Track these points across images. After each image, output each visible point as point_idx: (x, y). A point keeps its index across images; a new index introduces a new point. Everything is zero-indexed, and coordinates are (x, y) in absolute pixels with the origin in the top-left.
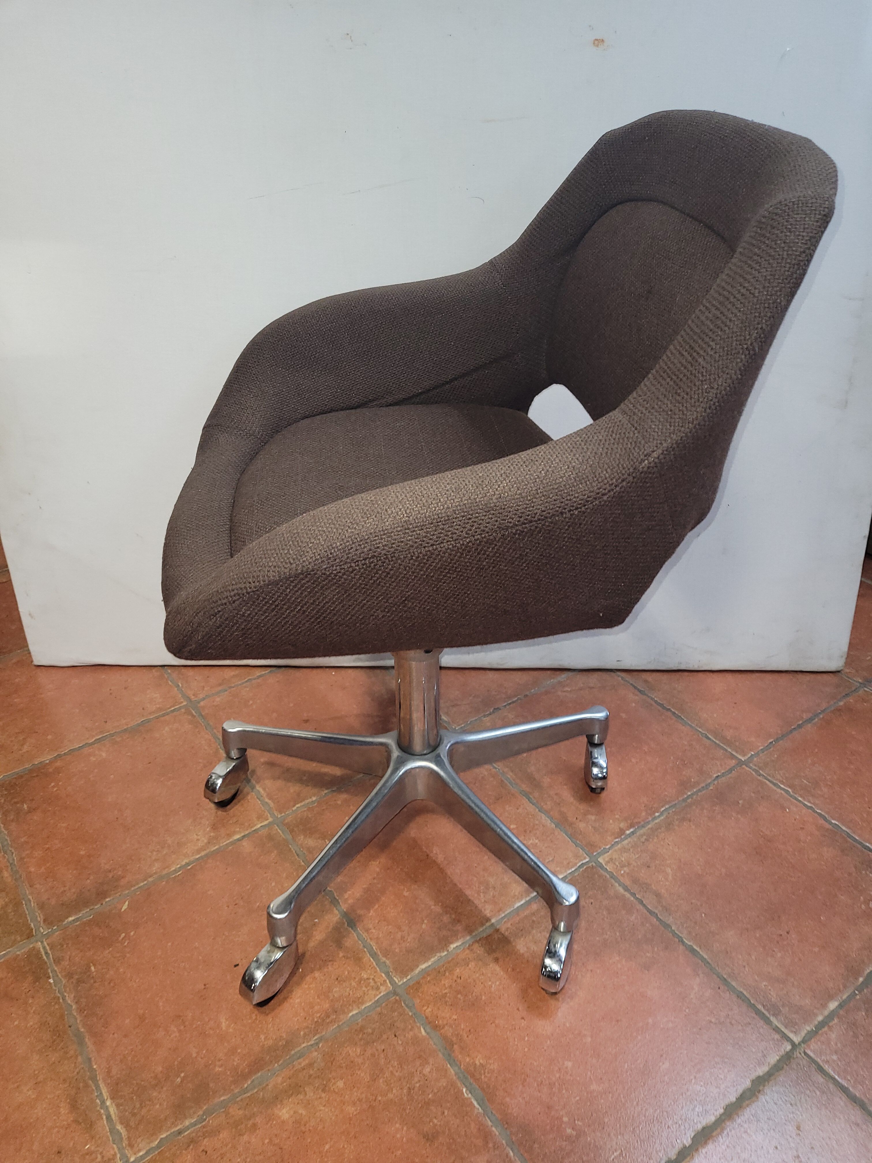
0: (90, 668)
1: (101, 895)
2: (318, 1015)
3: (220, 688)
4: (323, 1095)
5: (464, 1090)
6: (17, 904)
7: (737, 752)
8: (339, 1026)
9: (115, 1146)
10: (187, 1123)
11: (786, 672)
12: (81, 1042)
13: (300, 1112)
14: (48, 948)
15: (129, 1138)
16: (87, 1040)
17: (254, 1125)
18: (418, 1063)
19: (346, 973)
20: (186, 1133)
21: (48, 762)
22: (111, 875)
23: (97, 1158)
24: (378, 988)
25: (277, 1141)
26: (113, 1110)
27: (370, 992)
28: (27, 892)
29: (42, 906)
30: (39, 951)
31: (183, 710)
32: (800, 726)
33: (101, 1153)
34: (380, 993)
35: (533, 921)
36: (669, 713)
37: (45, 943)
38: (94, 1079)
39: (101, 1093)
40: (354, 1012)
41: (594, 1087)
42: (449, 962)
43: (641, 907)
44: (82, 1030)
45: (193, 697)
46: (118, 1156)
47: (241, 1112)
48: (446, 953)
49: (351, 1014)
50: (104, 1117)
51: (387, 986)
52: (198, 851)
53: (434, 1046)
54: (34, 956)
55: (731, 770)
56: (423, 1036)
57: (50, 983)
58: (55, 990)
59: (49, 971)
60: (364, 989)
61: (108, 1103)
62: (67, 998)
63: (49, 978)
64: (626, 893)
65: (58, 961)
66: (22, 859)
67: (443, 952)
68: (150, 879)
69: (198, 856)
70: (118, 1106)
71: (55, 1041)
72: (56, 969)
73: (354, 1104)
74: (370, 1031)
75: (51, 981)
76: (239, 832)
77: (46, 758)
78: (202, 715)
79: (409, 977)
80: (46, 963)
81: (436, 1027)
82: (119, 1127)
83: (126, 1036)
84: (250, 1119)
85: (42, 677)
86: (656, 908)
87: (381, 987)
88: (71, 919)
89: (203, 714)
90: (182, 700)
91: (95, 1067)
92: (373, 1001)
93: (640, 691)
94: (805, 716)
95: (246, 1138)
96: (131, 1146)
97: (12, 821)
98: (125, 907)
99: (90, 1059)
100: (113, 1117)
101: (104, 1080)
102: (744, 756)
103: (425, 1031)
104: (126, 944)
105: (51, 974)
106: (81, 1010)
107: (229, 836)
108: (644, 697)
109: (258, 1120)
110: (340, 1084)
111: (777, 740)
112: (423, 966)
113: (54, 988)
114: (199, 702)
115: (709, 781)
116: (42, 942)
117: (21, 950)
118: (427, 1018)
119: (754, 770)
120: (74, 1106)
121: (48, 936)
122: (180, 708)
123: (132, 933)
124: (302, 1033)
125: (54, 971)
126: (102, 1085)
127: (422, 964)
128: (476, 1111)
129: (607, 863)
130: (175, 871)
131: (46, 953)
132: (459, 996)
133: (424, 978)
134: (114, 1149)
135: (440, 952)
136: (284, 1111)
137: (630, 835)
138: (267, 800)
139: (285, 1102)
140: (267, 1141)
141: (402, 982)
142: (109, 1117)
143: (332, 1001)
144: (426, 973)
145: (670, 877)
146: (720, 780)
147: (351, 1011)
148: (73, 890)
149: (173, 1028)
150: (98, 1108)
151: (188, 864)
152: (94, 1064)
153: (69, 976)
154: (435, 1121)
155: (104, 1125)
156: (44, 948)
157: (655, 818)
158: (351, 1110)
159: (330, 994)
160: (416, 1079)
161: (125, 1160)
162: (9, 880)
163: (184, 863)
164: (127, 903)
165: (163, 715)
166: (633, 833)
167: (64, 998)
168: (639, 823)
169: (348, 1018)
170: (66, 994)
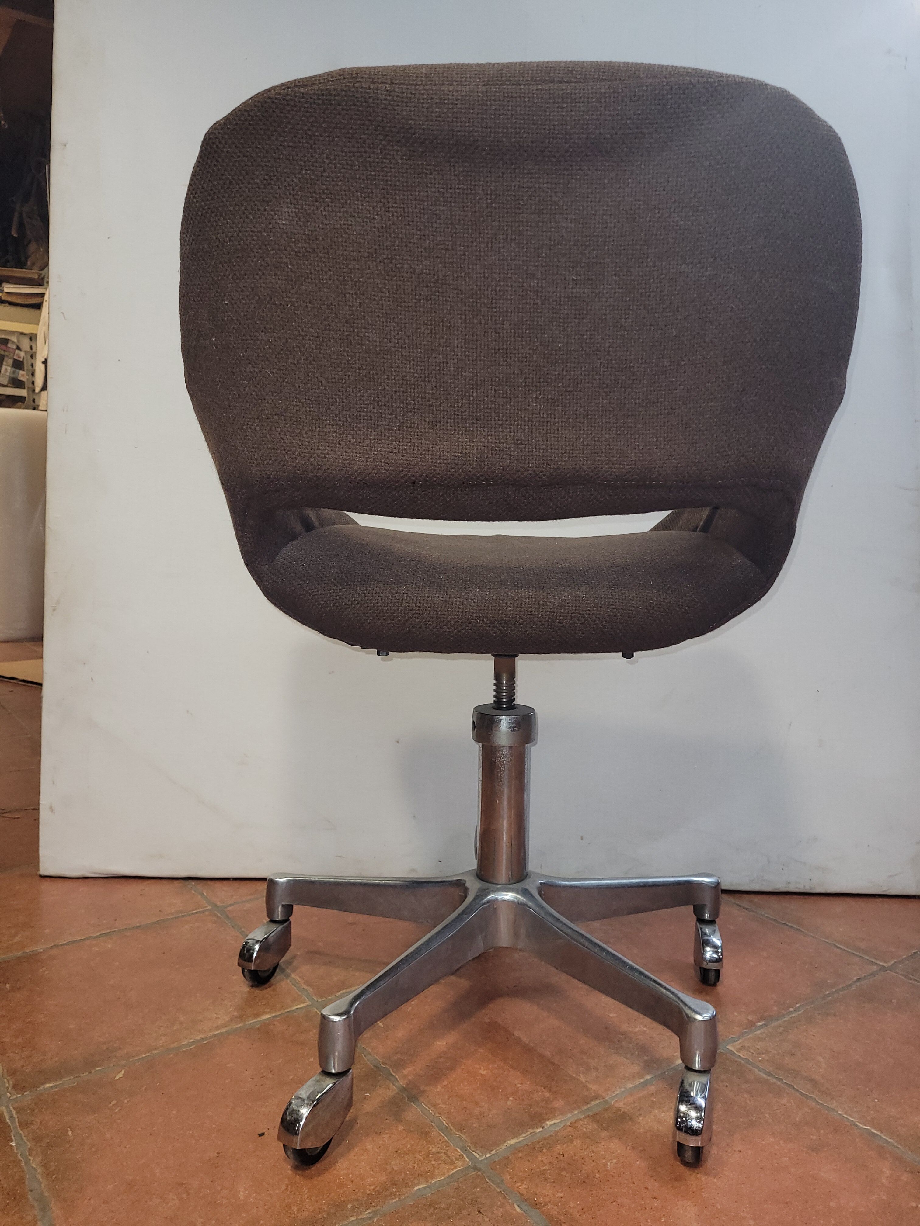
0: (102, 880)
1: (90, 1064)
2: (372, 1187)
3: (250, 897)
7: (876, 959)
8: (401, 1200)
11: (915, 897)
12: (44, 1209)
14: (14, 1112)
16: (52, 1205)
19: (409, 1146)
21: (41, 950)
22: (105, 1047)
24: (452, 1163)
27: (442, 1166)
29: (12, 1072)
30: (2, 1115)
31: (207, 913)
34: (455, 1168)
35: (653, 1102)
36: (785, 926)
37: (11, 1108)
40: (421, 1186)
42: (545, 1139)
43: (792, 1091)
44: (47, 1195)
45: (219, 903)
48: (540, 1130)
49: (416, 1188)
51: (465, 1161)
52: (218, 1028)
55: (873, 974)
56: (517, 1213)
57: (11, 1145)
58: (17, 1153)
59: (12, 1134)
60: (433, 1162)
62: (32, 1161)
63: (12, 1141)
64: (770, 1078)
65: (23, 1125)
67: (537, 1128)
68: (155, 1052)
69: (216, 1032)
71: (8, 1204)
72: (21, 1132)
74: (444, 1206)
75: (13, 1144)
76: (269, 1013)
77: (40, 948)
78: (228, 917)
79: (493, 1153)
80: (9, 1126)
81: (535, 1205)
83: (105, 1202)
85: (45, 890)
86: (813, 1093)
87: (457, 1162)
88: (48, 1085)
90: (206, 905)
92: (447, 1176)
98: (120, 1075)
102: (886, 962)
103: (521, 1208)
104: (117, 1110)
105: (13, 1138)
106: (48, 1175)
107: (257, 1015)
108: (752, 913)
112: (512, 1142)
113: (16, 1151)
114: (226, 907)
115: (850, 982)
116: (7, 1107)
118: (521, 1194)
121: (15, 1101)
122: (203, 912)
123: (126, 1101)
124: (349, 1206)
125: (17, 1134)
127: (510, 1140)
129: (739, 1050)
130: (187, 1045)
131: (12, 1117)
132: (564, 1173)
133: (513, 1154)
135: (533, 1128)
137: (762, 1027)
138: (304, 986)
141: (484, 1157)
143: (390, 1173)
144: (516, 1149)
145: (824, 1065)
146: (862, 982)
147: (419, 1184)
148: (56, 1059)
149: (172, 1195)
151: (203, 1039)
153: (37, 1139)
156: (10, 1112)
157: (790, 1013)
159: (388, 1167)
163: (198, 1038)
164: (123, 1072)
165: (183, 916)
166: (766, 1025)
167: (27, 1163)
168: (771, 1016)
169: (413, 1192)
170: (30, 1158)
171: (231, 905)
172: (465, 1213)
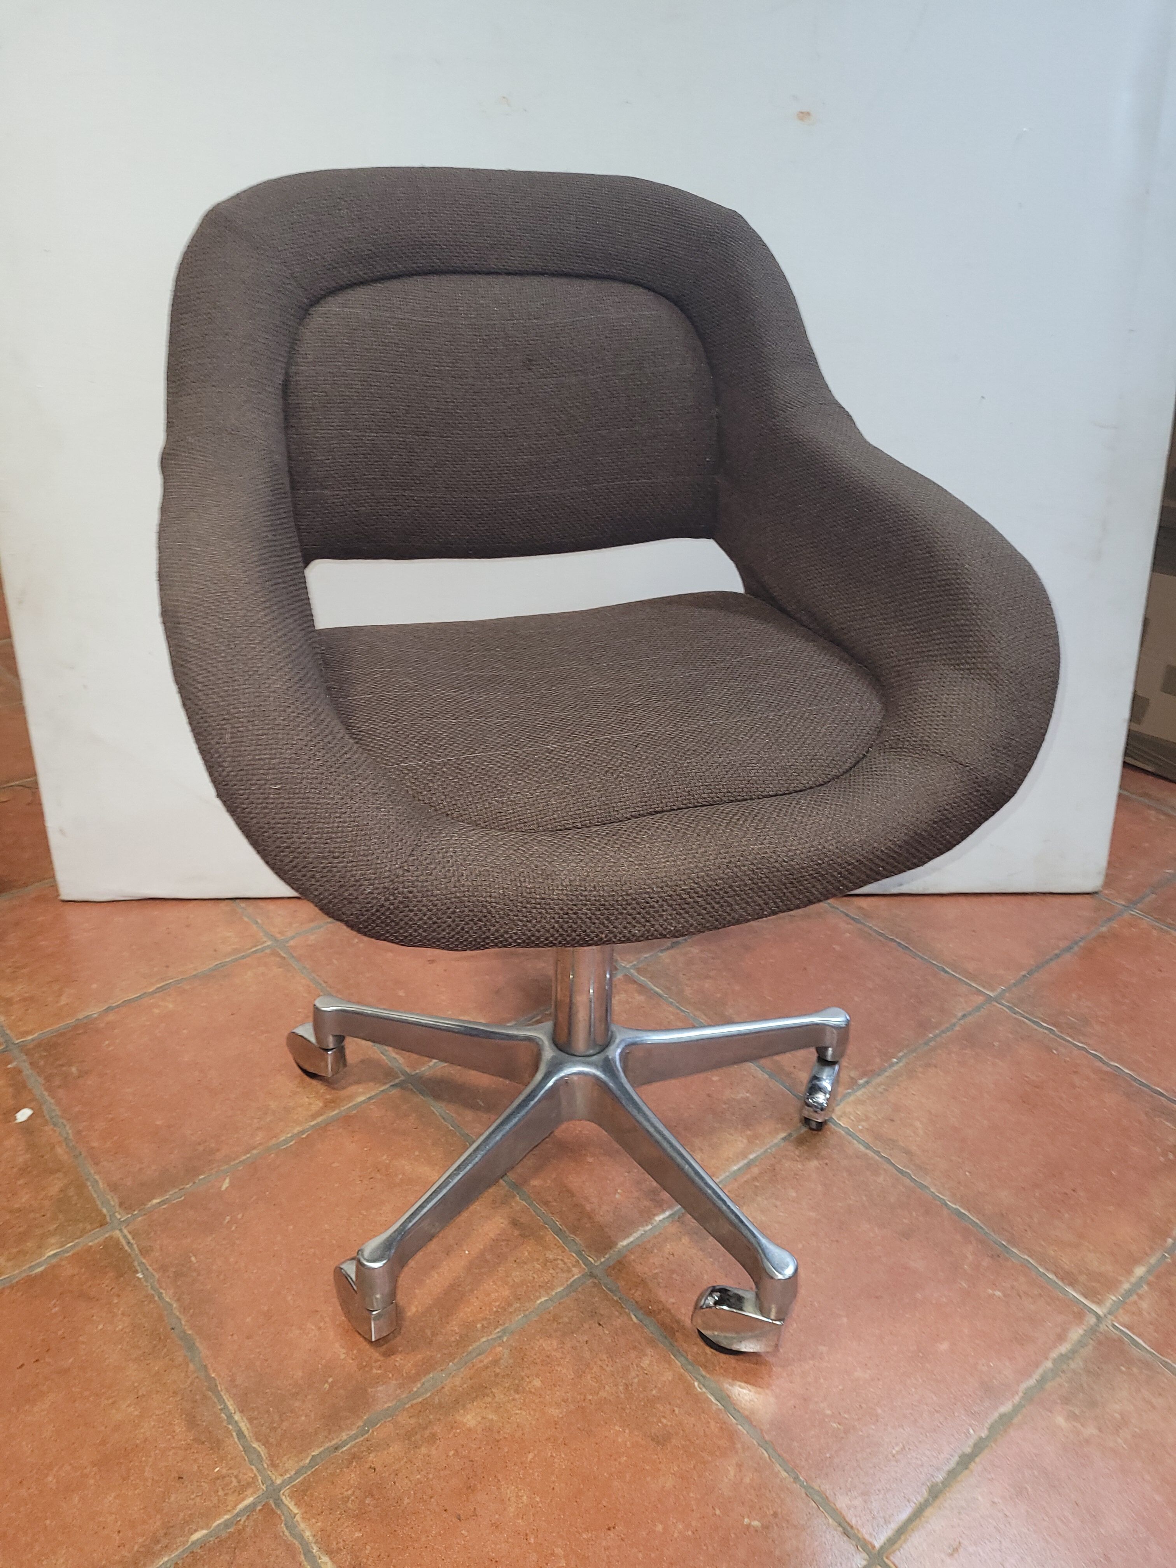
0: (136, 904)
1: (192, 1172)
2: (497, 1304)
3: (312, 925)
4: (517, 1396)
5: (696, 1384)
6: (81, 1187)
7: (984, 987)
8: (525, 1316)
9: (253, 1467)
10: (344, 1436)
11: (1032, 894)
12: (191, 1347)
13: (490, 1417)
14: (130, 1237)
15: (271, 1458)
16: (198, 1344)
17: (433, 1435)
18: (633, 1354)
19: (527, 1254)
20: (345, 1449)
21: (95, 1016)
22: (201, 1148)
23: (231, 1482)
24: (569, 1271)
25: (465, 1453)
26: (244, 1426)
27: (559, 1275)
28: (92, 1172)
29: (114, 1187)
30: (118, 1242)
31: (268, 951)
32: (1057, 956)
33: (236, 1477)
34: (573, 1276)
35: (756, 1187)
36: (894, 944)
37: (125, 1231)
38: (214, 1389)
39: (226, 1406)
40: (543, 1299)
41: (859, 1373)
42: (656, 1238)
43: (890, 1167)
44: (189, 1332)
45: (278, 936)
46: (259, 1478)
47: (413, 1421)
48: (650, 1227)
49: (539, 1302)
50: (234, 1434)
51: (581, 1267)
52: (314, 1117)
53: (651, 1335)
54: (112, 1247)
55: (978, 1008)
56: (635, 1323)
57: (138, 1278)
58: (147, 1286)
59: (136, 1264)
60: (551, 1271)
61: (237, 1417)
62: (164, 1295)
63: (137, 1272)
64: (868, 1151)
65: (144, 1252)
66: (79, 1132)
67: (647, 1225)
68: (255, 1152)
69: (312, 1123)
70: (250, 1420)
71: (155, 1346)
72: (144, 1261)
73: (558, 1405)
74: (567, 1320)
75: (140, 1275)
76: (363, 1093)
77: (94, 1011)
78: (293, 957)
79: (607, 1256)
80: (130, 1255)
81: (650, 1313)
82: (255, 1445)
83: (248, 1338)
84: (425, 1428)
85: (73, 916)
86: (908, 1167)
87: (573, 1269)
88: (155, 1201)
89: (295, 955)
90: (265, 939)
91: (213, 1375)
92: (565, 1285)
93: (853, 919)
94: (1063, 944)
95: (424, 1450)
96: (274, 1466)
97: (59, 1087)
98: (226, 1184)
99: (206, 1366)
100: (246, 1433)
101: (227, 1390)
102: (992, 991)
103: (637, 1318)
104: (233, 1228)
105: (138, 1268)
106: (185, 1310)
108: (860, 926)
109: (437, 1429)
110: (537, 1383)
111: (1031, 972)
112: (625, 1243)
113: (145, 1284)
114: (288, 942)
115: (954, 1021)
116: (121, 1230)
117: (94, 1239)
118: (637, 1302)
119: (1008, 1007)
120: (192, 1422)
121: (127, 1222)
122: (262, 950)
123: (240, 1216)
124: (479, 1326)
125: (141, 1264)
126: (225, 1397)
127: (621, 1241)
128: (714, 1408)
129: (841, 1117)
130: (286, 1141)
131: (129, 1243)
132: (674, 1276)
133: (627, 1256)
134: (252, 1470)
135: (643, 1226)
136: (469, 1417)
137: (863, 1086)
138: (394, 1055)
139: (469, 1406)
140: (451, 1453)
141: (598, 1263)
142: (240, 1434)
143: (512, 1286)
144: (628, 1251)
145: (921, 1132)
146: (967, 1020)
147: (540, 1297)
148: (154, 1167)
149: (310, 1325)
150: (225, 1424)
151: (301, 1133)
152: (211, 1372)
153: (163, 1268)
154: (664, 1421)
155: (235, 1443)
156: (125, 1237)
157: (892, 1065)
158: (554, 1412)
159: (510, 1279)
160: (633, 1374)
161: (269, 1482)
162: (66, 1157)
163: (296, 1131)
164: (227, 1180)
165: (243, 957)
166: (867, 1082)
167: (160, 1295)
168: (873, 1071)
169: (536, 1306)
170: (162, 1291)
171: (293, 938)
172: (586, 1326)
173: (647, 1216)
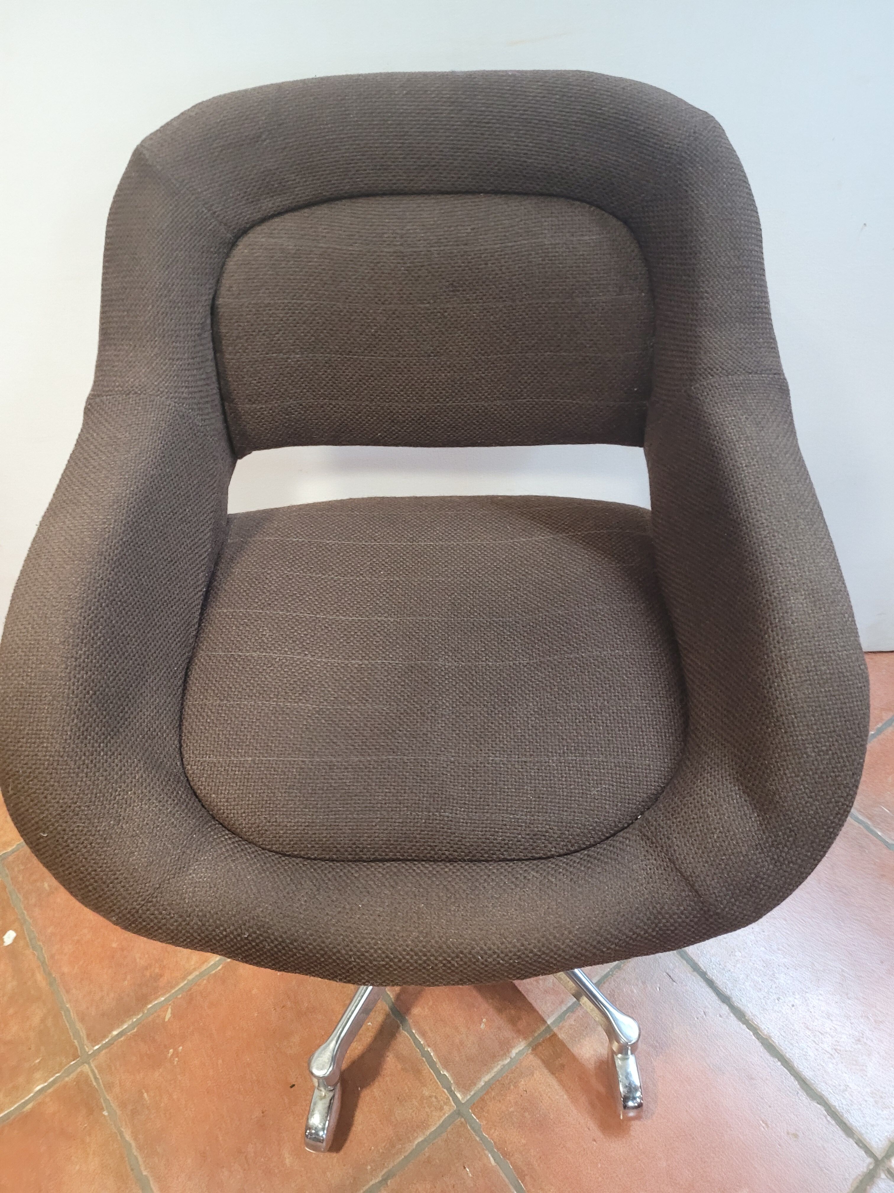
1: (142, 1000)
2: (383, 1145)
6: (57, 1016)
8: (405, 1157)
12: (146, 1189)
14: (96, 1071)
16: (151, 1185)
19: (407, 1090)
22: (148, 974)
24: (441, 1109)
27: (434, 1113)
28: (65, 1000)
29: (82, 1017)
30: (87, 1076)
34: (444, 1114)
37: (93, 1066)
40: (420, 1139)
42: (512, 1072)
44: (146, 1173)
48: (508, 1060)
49: (416, 1142)
51: (451, 1105)
54: (82, 1082)
56: (492, 1166)
57: (104, 1116)
58: (111, 1124)
59: (102, 1100)
60: (427, 1109)
62: (124, 1133)
63: (102, 1109)
65: (108, 1088)
66: (53, 956)
67: (505, 1059)
68: (190, 978)
71: (119, 1188)
72: (108, 1097)
74: (438, 1162)
75: (105, 1113)
79: (472, 1093)
80: (97, 1089)
81: (505, 1154)
83: (190, 1180)
87: (445, 1107)
88: (115, 1033)
92: (438, 1125)
97: (35, 905)
98: (168, 1016)
103: (494, 1162)
104: (176, 1062)
105: (104, 1105)
106: (140, 1148)
112: (487, 1078)
113: (109, 1121)
116: (89, 1065)
117: (69, 1075)
118: (495, 1143)
121: (94, 1056)
123: (180, 1049)
124: (368, 1169)
125: (106, 1100)
127: (484, 1076)
131: (96, 1078)
132: (526, 1114)
133: (487, 1093)
135: (502, 1060)
141: (465, 1099)
143: (395, 1126)
144: (489, 1086)
147: (416, 1138)
148: (112, 996)
153: (123, 1105)
156: (93, 1071)
159: (393, 1118)
162: (44, 984)
164: (170, 1010)
167: (121, 1134)
170: (123, 1129)
172: (453, 1170)
173: (505, 1046)
